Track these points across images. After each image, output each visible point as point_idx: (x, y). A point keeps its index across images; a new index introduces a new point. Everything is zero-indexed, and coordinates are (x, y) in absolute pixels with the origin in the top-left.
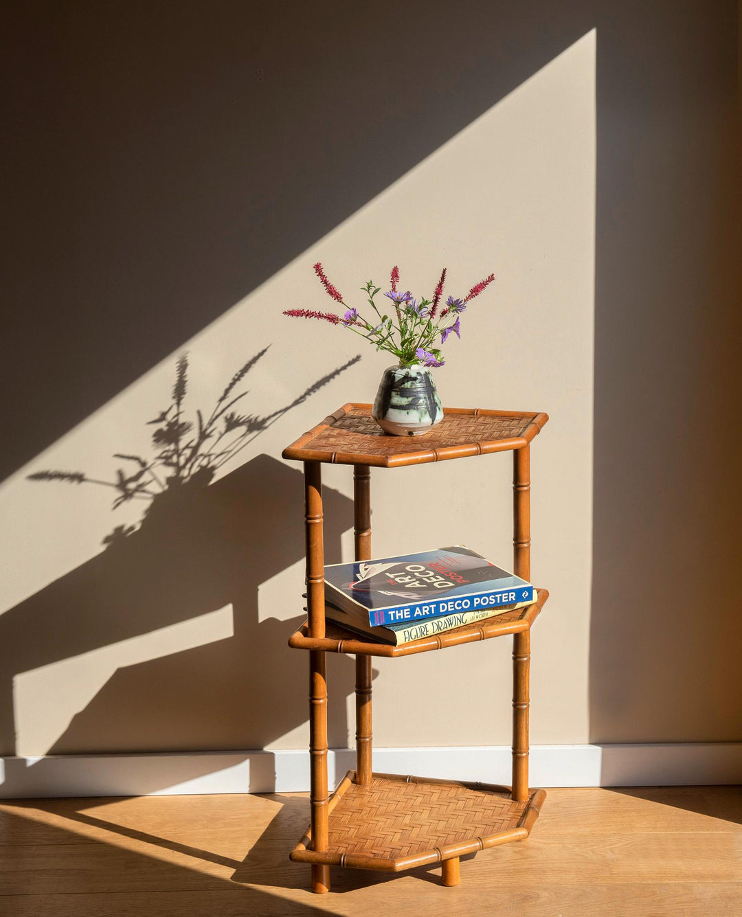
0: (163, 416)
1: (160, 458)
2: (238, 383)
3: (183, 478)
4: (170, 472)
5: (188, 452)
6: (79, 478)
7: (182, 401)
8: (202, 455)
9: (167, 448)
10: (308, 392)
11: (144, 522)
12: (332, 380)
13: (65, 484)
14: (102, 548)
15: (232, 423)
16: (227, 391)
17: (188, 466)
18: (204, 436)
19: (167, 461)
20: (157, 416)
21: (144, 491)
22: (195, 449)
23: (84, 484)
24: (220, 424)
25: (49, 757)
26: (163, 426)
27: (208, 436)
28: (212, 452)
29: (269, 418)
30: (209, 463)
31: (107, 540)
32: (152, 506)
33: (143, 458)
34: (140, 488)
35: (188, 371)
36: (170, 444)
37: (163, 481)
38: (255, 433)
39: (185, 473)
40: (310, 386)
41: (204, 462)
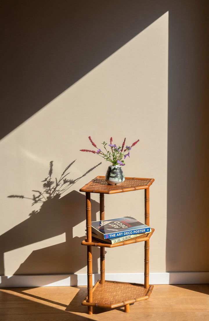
0: (46, 180)
1: (45, 191)
2: (67, 170)
3: (52, 197)
4: (48, 195)
5: (53, 190)
6: (22, 197)
7: (51, 175)
8: (57, 190)
9: (47, 189)
10: (87, 173)
11: (40, 209)
12: (93, 169)
13: (18, 198)
14: (29, 217)
15: (65, 182)
16: (64, 172)
17: (53, 194)
18: (57, 185)
19: (47, 192)
20: (44, 180)
21: (40, 201)
22: (55, 189)
23: (24, 199)
24: (62, 182)
25: (14, 276)
26: (46, 182)
27: (59, 185)
28: (60, 190)
29: (76, 180)
30: (59, 193)
31: (30, 214)
32: (43, 205)
33: (40, 191)
34: (39, 200)
35: (53, 167)
36: (48, 187)
37: (46, 198)
38: (72, 184)
39: (52, 196)
40: (87, 171)
41: (58, 193)
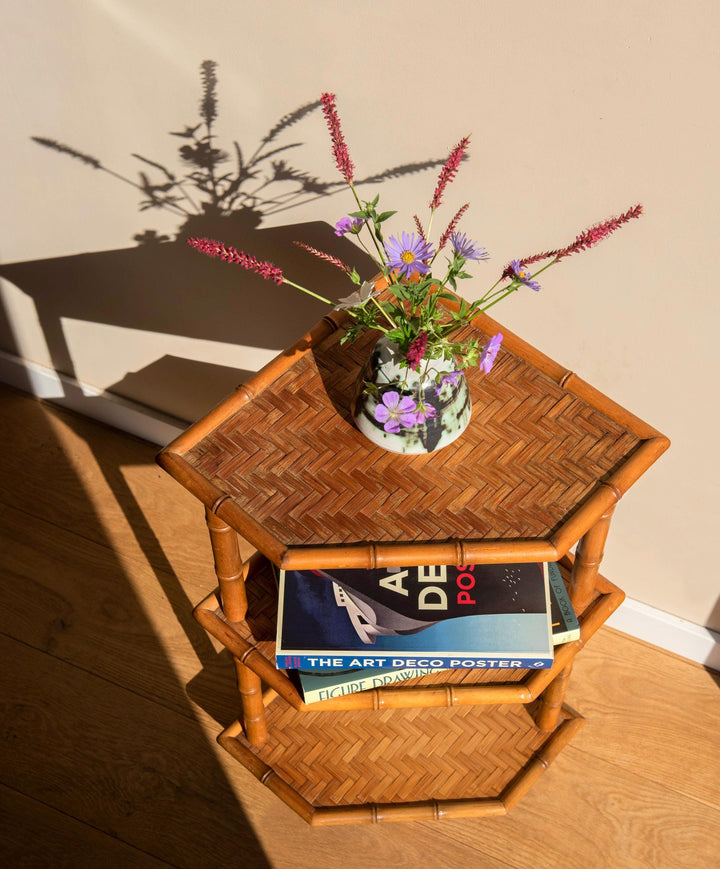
0: (189, 133)
1: (190, 177)
2: (288, 127)
3: (222, 210)
4: (207, 198)
5: (226, 185)
6: (96, 164)
7: (213, 123)
8: (244, 194)
9: (199, 170)
10: (388, 174)
11: (178, 236)
12: (422, 171)
13: (77, 162)
14: (134, 244)
15: (282, 173)
16: (273, 133)
17: (228, 199)
18: (245, 174)
19: (201, 184)
20: (183, 130)
21: (175, 205)
22: (235, 185)
23: (99, 171)
24: (266, 169)
26: (191, 143)
27: (251, 176)
28: (257, 195)
29: (332, 184)
30: (253, 206)
31: (138, 238)
32: (187, 224)
33: (171, 170)
34: (170, 200)
35: (217, 89)
36: (202, 166)
37: (199, 205)
38: (313, 195)
39: (225, 205)
40: (391, 168)
41: (249, 203)
